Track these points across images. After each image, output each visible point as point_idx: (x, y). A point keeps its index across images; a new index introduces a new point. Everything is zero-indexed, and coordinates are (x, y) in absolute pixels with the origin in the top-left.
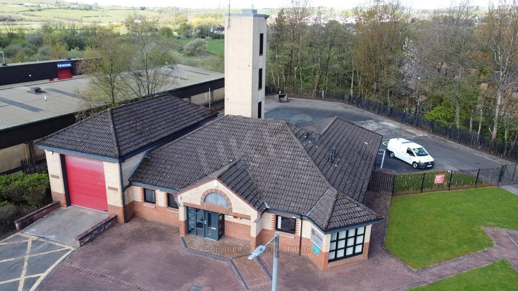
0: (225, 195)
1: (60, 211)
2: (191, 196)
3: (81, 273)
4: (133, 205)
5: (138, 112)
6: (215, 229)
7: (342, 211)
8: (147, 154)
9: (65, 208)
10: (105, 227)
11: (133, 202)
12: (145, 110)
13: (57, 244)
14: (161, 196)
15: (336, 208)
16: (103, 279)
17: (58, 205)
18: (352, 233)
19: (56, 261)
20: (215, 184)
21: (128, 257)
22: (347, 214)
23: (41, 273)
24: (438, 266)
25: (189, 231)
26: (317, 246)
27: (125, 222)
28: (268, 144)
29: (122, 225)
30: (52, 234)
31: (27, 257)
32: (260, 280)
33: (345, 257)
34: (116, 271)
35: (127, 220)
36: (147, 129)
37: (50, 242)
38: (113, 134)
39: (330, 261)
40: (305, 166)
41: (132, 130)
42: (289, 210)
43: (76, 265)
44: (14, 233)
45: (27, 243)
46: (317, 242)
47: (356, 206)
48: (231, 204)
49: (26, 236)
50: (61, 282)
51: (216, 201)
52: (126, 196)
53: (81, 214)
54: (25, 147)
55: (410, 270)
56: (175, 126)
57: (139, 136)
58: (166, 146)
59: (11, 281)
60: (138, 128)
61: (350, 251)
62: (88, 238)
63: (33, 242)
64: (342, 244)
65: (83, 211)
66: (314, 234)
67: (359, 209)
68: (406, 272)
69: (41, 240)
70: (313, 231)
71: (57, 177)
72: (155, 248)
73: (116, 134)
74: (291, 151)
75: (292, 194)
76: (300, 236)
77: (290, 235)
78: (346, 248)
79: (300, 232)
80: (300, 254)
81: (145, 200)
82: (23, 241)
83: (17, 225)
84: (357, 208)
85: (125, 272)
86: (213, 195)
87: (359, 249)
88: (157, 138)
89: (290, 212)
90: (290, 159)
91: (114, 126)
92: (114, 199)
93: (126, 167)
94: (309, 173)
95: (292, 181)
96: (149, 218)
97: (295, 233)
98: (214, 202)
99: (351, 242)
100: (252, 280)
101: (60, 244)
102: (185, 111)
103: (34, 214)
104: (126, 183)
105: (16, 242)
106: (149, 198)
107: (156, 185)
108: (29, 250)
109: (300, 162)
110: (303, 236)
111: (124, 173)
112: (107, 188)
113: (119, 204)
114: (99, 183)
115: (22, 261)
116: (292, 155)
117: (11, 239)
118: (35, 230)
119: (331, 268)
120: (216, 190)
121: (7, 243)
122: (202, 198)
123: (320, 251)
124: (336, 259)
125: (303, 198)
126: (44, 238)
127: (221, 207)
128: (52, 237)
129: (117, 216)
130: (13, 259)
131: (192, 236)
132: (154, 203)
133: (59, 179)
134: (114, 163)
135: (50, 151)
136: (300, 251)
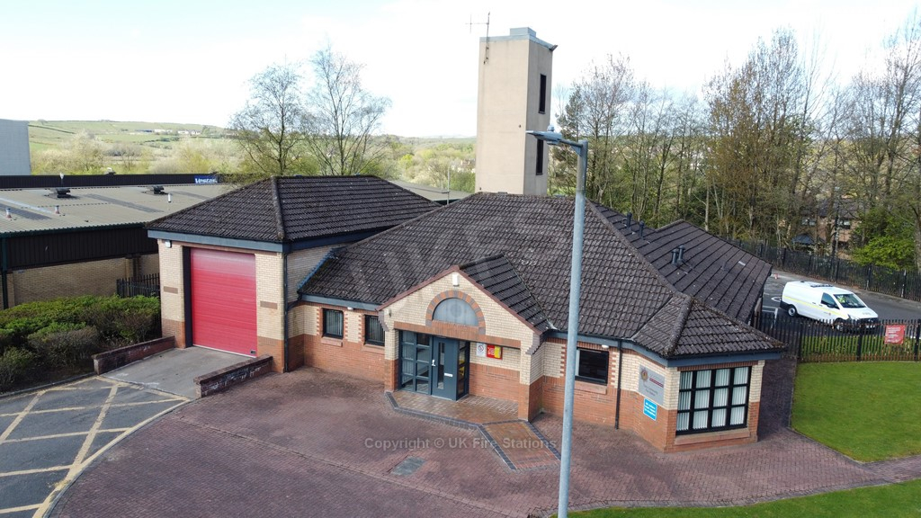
0: (472, 301)
1: (172, 352)
2: (409, 311)
3: (197, 430)
4: (303, 342)
5: (322, 189)
6: (451, 375)
7: (701, 329)
8: (334, 252)
9: (182, 348)
10: (248, 373)
11: (303, 335)
12: (334, 189)
13: (161, 393)
14: (353, 323)
15: (690, 323)
16: (237, 440)
17: (170, 344)
18: (723, 378)
19: (155, 413)
20: (455, 281)
21: (285, 414)
22: (712, 334)
23: (126, 427)
24: (910, 459)
25: (400, 384)
26: (653, 401)
27: (285, 371)
28: (555, 231)
29: (280, 374)
30: (153, 381)
31: (105, 407)
32: (537, 458)
33: (710, 428)
34: (264, 432)
35: (288, 369)
36: (337, 213)
37: (151, 391)
38: (277, 209)
39: (679, 433)
40: (625, 262)
41: (309, 210)
42: (595, 332)
43: (190, 420)
44: (89, 376)
45: (110, 390)
46: (653, 393)
47: (730, 323)
48: (483, 319)
49: (108, 381)
50: (160, 439)
51: (456, 316)
52: (291, 321)
53: (209, 358)
54: (127, 265)
55: (848, 461)
56: (385, 219)
57: (322, 220)
58: (367, 240)
59: (72, 434)
60: (320, 209)
61: (719, 419)
62: (217, 384)
63: (120, 389)
64: (703, 400)
65: (212, 353)
66: (645, 380)
67: (736, 329)
68: (841, 464)
70: (644, 373)
71: (174, 291)
72: (338, 406)
73: (282, 210)
74: (598, 241)
75: (600, 307)
76: (616, 387)
77: (597, 388)
78: (711, 409)
79: (616, 379)
80: (617, 426)
81: (325, 333)
82: (102, 388)
83: (96, 362)
84: (732, 327)
85: (278, 433)
86: (450, 304)
87: (738, 417)
88: (352, 229)
89: (596, 336)
90: (597, 253)
91: (280, 199)
92: (270, 326)
93: (296, 267)
94: (634, 273)
95: (601, 287)
97: (607, 383)
98: (451, 318)
99: (721, 398)
100: (522, 456)
101: (167, 394)
102: (404, 203)
103: (127, 350)
104: (293, 297)
105: (91, 388)
106: (331, 327)
107: (345, 299)
108: (112, 398)
109: (615, 258)
110: (624, 387)
111: (290, 277)
112: (258, 305)
113: (279, 336)
114: (245, 300)
115: (97, 412)
116: (599, 246)
117: (82, 384)
118: (127, 374)
119: (683, 447)
120: (456, 292)
121: (74, 389)
122: (428, 312)
123: (660, 410)
124: (691, 431)
125: (622, 312)
126: (139, 385)
127: (465, 326)
128: (154, 384)
129: (271, 358)
130: (81, 408)
131: (406, 393)
132: (341, 337)
133: (177, 293)
134: (274, 253)
135: (166, 240)
136: (617, 419)
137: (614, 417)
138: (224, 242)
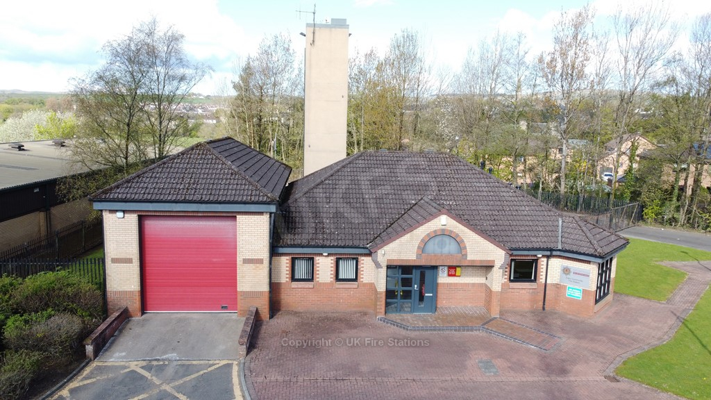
0: (457, 235)
1: (133, 322)
3: (300, 384)
6: (431, 295)
9: (137, 318)
13: (194, 362)
14: (324, 265)
17: (125, 316)
19: (230, 381)
20: (443, 221)
21: (339, 353)
26: (576, 287)
27: (270, 318)
28: (448, 178)
29: (267, 322)
30: (165, 352)
31: (167, 388)
37: (180, 363)
44: (87, 364)
45: (133, 371)
46: (576, 282)
48: (465, 248)
49: (116, 364)
51: (442, 248)
63: (146, 368)
65: (179, 316)
66: (566, 274)
69: (155, 363)
70: (566, 271)
71: (126, 261)
75: (523, 229)
76: (544, 282)
79: (544, 277)
81: (293, 279)
82: (122, 372)
83: (89, 349)
85: (364, 369)
86: (437, 240)
90: (490, 192)
92: (254, 280)
94: (525, 203)
95: (512, 215)
96: (300, 309)
98: (438, 250)
99: (604, 278)
105: (110, 375)
106: (300, 274)
108: (154, 378)
109: (504, 194)
110: (548, 282)
112: (239, 263)
113: (265, 288)
115: (168, 394)
116: (487, 187)
117: (92, 372)
118: (124, 354)
119: (599, 311)
120: (443, 230)
121: (94, 380)
122: (419, 247)
126: (156, 360)
128: (173, 356)
129: (258, 310)
130: (144, 396)
131: (393, 315)
132: (312, 280)
133: (132, 263)
134: (261, 213)
135: (117, 211)
136: (544, 304)
137: (541, 303)
138: (203, 207)
